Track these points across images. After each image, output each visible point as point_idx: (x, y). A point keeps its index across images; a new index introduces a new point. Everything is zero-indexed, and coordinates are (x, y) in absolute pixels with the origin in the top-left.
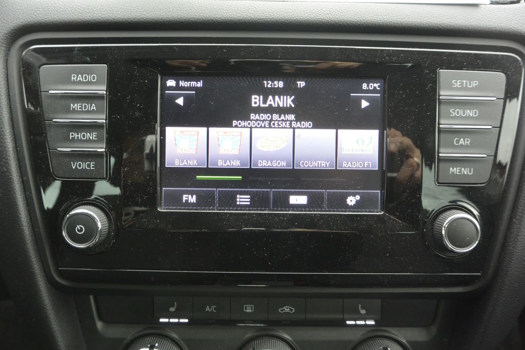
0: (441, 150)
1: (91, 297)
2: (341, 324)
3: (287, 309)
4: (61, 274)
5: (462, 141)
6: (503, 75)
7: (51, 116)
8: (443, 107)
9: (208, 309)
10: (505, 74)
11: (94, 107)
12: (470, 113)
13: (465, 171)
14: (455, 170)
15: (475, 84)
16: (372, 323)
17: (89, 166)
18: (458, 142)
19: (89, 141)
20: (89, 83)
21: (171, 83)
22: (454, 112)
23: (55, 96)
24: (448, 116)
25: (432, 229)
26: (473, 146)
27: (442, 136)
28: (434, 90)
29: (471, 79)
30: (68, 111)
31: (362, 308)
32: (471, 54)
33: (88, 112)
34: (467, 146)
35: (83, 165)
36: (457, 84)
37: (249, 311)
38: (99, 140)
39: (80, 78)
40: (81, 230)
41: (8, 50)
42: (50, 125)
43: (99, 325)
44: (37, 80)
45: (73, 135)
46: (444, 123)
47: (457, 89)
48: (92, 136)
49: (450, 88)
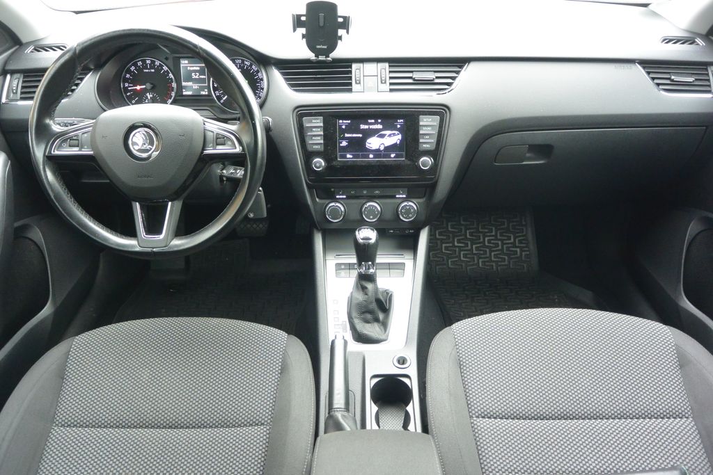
0: (420, 140)
2: (394, 197)
4: (310, 180)
7: (307, 133)
8: (421, 127)
9: (352, 193)
10: (440, 116)
12: (429, 128)
13: (428, 146)
14: (424, 146)
15: (430, 120)
16: (404, 196)
18: (426, 137)
19: (318, 140)
20: (318, 123)
21: (341, 121)
22: (424, 128)
23: (307, 127)
24: (423, 130)
25: (417, 163)
26: (430, 138)
27: (421, 136)
28: (418, 122)
29: (430, 118)
30: (312, 131)
31: (401, 191)
32: (429, 110)
33: (318, 131)
34: (428, 139)
35: (317, 147)
36: (425, 120)
37: (365, 193)
38: (321, 139)
39: (315, 121)
40: (318, 165)
41: (293, 112)
42: (306, 135)
43: (317, 199)
44: (302, 122)
45: (314, 138)
46: (421, 132)
48: (319, 138)
49: (423, 121)
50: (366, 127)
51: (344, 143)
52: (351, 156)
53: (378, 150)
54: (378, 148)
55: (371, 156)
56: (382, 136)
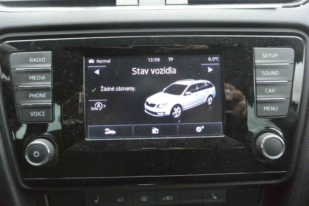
0: (258, 96)
1: (45, 196)
3: (168, 198)
4: (26, 182)
5: (270, 90)
6: (292, 50)
7: (17, 84)
8: (257, 70)
9: (119, 200)
10: (294, 49)
11: (44, 78)
12: (274, 73)
13: (273, 109)
14: (267, 108)
15: (276, 55)
17: (41, 114)
18: (268, 91)
19: (41, 98)
20: (41, 63)
21: (91, 61)
22: (265, 73)
23: (19, 72)
24: (261, 76)
25: (255, 145)
26: (276, 93)
27: (258, 87)
28: (252, 59)
29: (273, 53)
30: (28, 80)
31: (215, 195)
32: (273, 37)
33: (41, 81)
34: (273, 93)
35: (38, 114)
36: (265, 56)
37: (144, 200)
38: (47, 98)
39: (35, 60)
40: (37, 154)
42: (17, 90)
44: (8, 62)
45: (32, 95)
46: (259, 79)
47: (265, 59)
48: (43, 95)
49: (261, 58)
50: (144, 72)
51: (99, 106)
52: (113, 132)
53: (169, 118)
54: (168, 113)
55: (155, 131)
56: (178, 90)
